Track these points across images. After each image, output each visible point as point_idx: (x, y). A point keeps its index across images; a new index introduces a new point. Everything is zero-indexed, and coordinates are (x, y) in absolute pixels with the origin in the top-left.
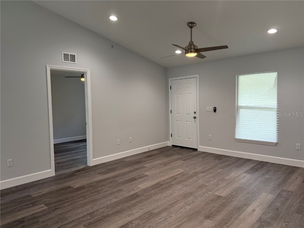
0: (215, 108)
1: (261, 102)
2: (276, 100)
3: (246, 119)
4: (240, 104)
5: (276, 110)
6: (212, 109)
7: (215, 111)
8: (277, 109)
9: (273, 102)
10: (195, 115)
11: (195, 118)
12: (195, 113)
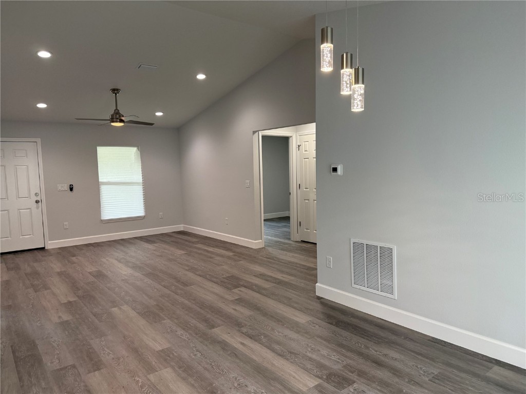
0: (72, 185)
1: (125, 177)
2: (141, 172)
3: (111, 197)
4: (102, 178)
5: (142, 184)
6: (67, 188)
7: (71, 189)
8: (143, 183)
9: (138, 177)
11: (37, 202)
12: (36, 194)
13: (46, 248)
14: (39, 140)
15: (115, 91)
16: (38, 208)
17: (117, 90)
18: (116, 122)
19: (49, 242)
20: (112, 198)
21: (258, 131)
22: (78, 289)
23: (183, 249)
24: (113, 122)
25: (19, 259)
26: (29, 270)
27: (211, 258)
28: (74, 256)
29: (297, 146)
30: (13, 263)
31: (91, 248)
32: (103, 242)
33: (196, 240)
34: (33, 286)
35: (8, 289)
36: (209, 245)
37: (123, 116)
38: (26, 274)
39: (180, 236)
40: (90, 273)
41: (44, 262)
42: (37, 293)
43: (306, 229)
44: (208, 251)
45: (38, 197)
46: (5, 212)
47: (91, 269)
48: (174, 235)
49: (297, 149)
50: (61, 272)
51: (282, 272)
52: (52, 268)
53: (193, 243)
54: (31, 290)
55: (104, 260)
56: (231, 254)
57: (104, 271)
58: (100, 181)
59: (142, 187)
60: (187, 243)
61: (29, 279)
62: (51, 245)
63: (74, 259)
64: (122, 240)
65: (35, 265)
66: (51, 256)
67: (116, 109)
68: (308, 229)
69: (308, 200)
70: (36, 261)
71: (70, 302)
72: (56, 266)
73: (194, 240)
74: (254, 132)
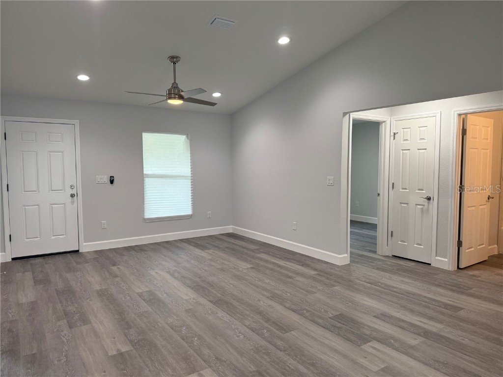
0: (113, 177)
1: (172, 169)
2: (190, 167)
3: (156, 191)
4: (147, 170)
5: (190, 178)
6: (106, 179)
7: (112, 182)
8: (192, 177)
9: (186, 170)
10: (74, 192)
11: (72, 196)
12: (72, 187)
13: (80, 251)
14: (77, 122)
15: (174, 59)
16: (73, 203)
17: (177, 57)
18: (175, 98)
19: (84, 244)
20: (157, 193)
21: (349, 113)
22: (129, 327)
23: (246, 261)
24: (170, 98)
25: (50, 266)
26: (60, 285)
27: (290, 277)
28: (114, 265)
29: (392, 134)
30: (42, 271)
31: (133, 252)
32: (145, 245)
33: (256, 248)
34: (66, 314)
35: (34, 319)
36: (274, 256)
37: (182, 91)
38: (57, 291)
39: (232, 240)
40: (140, 295)
41: (79, 273)
42: (73, 329)
43: (401, 241)
44: (279, 266)
45: (74, 190)
46: (36, 207)
47: (140, 288)
48: (223, 237)
49: (392, 138)
50: (101, 290)
51: (412, 311)
52: (89, 282)
53: (253, 251)
54: (63, 323)
55: (153, 273)
56: (313, 273)
57: (157, 293)
58: (145, 172)
59: (190, 181)
60: (245, 251)
61: (61, 302)
62: (87, 247)
63: (114, 268)
64: (167, 242)
65: (69, 276)
66: (87, 263)
67: (175, 82)
68: (404, 242)
69: (407, 204)
70: (70, 270)
71: (121, 354)
72: (94, 280)
73: (253, 247)
74: (345, 114)
